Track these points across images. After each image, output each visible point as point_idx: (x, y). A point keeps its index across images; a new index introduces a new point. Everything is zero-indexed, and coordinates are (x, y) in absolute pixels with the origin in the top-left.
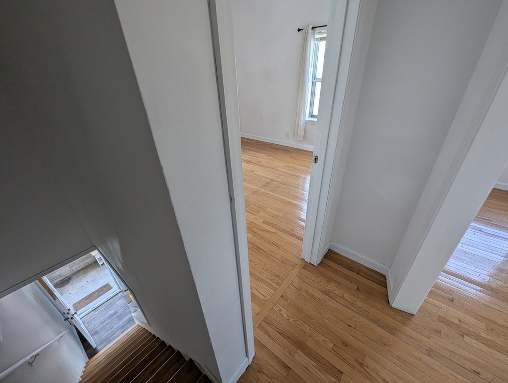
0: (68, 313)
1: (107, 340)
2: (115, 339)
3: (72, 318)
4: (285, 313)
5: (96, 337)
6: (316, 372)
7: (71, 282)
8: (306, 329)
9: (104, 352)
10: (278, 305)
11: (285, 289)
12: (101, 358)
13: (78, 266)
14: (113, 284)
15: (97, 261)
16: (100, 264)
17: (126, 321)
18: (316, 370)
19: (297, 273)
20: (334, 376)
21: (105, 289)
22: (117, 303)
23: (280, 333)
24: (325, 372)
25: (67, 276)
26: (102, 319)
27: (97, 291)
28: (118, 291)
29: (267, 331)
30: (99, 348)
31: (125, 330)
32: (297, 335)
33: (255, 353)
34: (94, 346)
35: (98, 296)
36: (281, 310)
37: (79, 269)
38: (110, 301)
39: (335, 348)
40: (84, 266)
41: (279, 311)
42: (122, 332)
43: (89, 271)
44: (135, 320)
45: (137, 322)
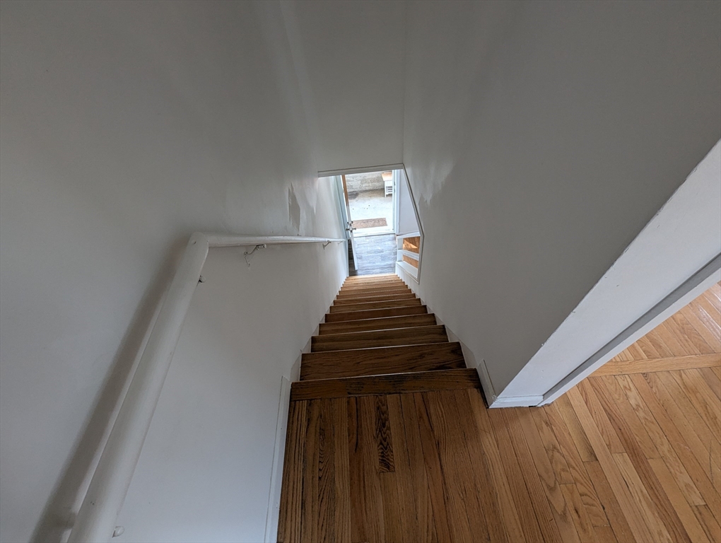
0: (351, 225)
1: (367, 271)
2: (373, 273)
3: (351, 231)
4: (634, 397)
5: (360, 260)
6: (640, 500)
7: (357, 199)
8: (662, 445)
9: (361, 278)
10: (629, 380)
11: (660, 370)
12: (360, 281)
13: (368, 185)
14: (390, 222)
15: (384, 189)
16: (386, 193)
17: (388, 265)
18: (642, 499)
19: (706, 365)
20: (672, 532)
21: (381, 223)
22: (386, 243)
23: (609, 415)
24: (657, 515)
25: (356, 190)
26: (369, 249)
27: (374, 220)
28: (391, 231)
29: (586, 394)
30: (359, 272)
31: (384, 272)
32: (637, 438)
33: (552, 403)
34: (356, 268)
35: (373, 226)
36: (630, 390)
37: (367, 188)
38: (382, 236)
39: (703, 510)
40: (371, 188)
41: (625, 387)
42: (381, 273)
43: (374, 196)
44: (397, 269)
45: (398, 273)
